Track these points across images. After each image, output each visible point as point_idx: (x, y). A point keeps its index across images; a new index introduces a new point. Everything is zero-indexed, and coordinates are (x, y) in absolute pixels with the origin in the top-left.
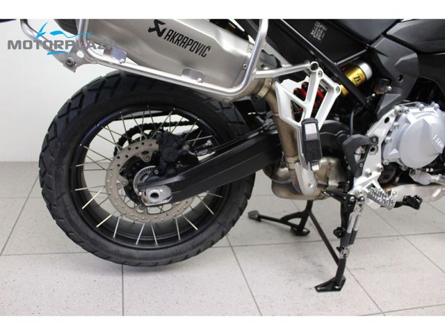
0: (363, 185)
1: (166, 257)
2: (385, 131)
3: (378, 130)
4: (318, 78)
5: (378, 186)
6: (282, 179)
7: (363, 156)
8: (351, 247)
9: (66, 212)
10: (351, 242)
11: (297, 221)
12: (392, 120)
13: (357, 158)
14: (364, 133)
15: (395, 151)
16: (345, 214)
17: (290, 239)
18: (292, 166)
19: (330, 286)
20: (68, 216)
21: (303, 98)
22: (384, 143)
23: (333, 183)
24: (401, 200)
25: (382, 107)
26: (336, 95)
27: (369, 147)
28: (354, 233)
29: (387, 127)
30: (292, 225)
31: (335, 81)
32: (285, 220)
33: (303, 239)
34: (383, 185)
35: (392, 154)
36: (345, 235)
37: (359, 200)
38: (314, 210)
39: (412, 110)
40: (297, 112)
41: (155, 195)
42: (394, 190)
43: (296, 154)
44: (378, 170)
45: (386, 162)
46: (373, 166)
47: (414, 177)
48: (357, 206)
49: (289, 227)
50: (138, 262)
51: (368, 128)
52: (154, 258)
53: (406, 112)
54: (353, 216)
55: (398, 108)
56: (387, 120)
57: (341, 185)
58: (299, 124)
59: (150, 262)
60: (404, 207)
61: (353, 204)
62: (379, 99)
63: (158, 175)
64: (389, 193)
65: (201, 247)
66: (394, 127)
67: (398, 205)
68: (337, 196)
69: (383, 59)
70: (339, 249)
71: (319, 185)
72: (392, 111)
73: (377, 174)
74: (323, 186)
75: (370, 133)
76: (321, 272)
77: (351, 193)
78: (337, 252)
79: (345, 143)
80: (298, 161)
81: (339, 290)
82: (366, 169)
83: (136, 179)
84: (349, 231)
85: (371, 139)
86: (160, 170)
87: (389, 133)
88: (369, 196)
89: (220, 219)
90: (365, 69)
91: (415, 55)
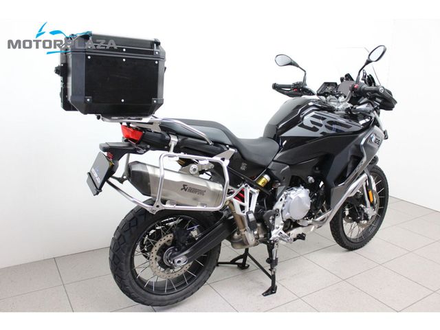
0: (276, 233)
1: (182, 296)
2: (281, 205)
3: (278, 205)
4: (248, 190)
5: (283, 233)
6: (236, 240)
7: (274, 220)
8: (276, 267)
9: (130, 282)
10: (276, 265)
11: (241, 261)
12: (283, 199)
13: (271, 221)
14: (272, 208)
15: (288, 214)
16: (270, 251)
17: (239, 272)
18: (243, 233)
19: (270, 292)
20: (131, 284)
21: (244, 202)
22: (282, 211)
23: (261, 236)
24: (296, 237)
25: (278, 194)
26: (257, 195)
27: (276, 214)
28: (277, 259)
29: (282, 203)
30: (238, 264)
31: (255, 188)
32: (233, 262)
33: (246, 271)
34: (285, 231)
35: (287, 215)
36: (272, 261)
37: (276, 242)
38: (250, 252)
39: (292, 192)
40: (242, 208)
41: (179, 262)
42: (291, 232)
43: (244, 227)
44: (282, 224)
45: (285, 220)
46: (279, 223)
47: (300, 224)
48: (275, 245)
49: (236, 266)
50: (167, 302)
51: (273, 205)
52: (176, 298)
53: (289, 194)
54: (274, 250)
55: (285, 193)
56: (281, 200)
57: (265, 236)
58: (245, 214)
59: (174, 301)
60: (298, 240)
61: (273, 244)
62: (275, 190)
63: (178, 251)
64: (289, 235)
65: (199, 286)
66: (285, 202)
67: (295, 240)
68: (264, 242)
69: (274, 173)
70: (270, 270)
71: (256, 238)
72: (283, 195)
73: (281, 227)
74: (257, 238)
75: (274, 208)
76: (262, 286)
77: (271, 239)
78: (269, 272)
79: (264, 215)
80: (246, 230)
81: (275, 292)
82: (276, 226)
83: (165, 256)
84: (274, 259)
85: (276, 211)
86: (178, 248)
87: (284, 205)
88: (281, 239)
89: (207, 268)
90: (267, 178)
91: (288, 167)
